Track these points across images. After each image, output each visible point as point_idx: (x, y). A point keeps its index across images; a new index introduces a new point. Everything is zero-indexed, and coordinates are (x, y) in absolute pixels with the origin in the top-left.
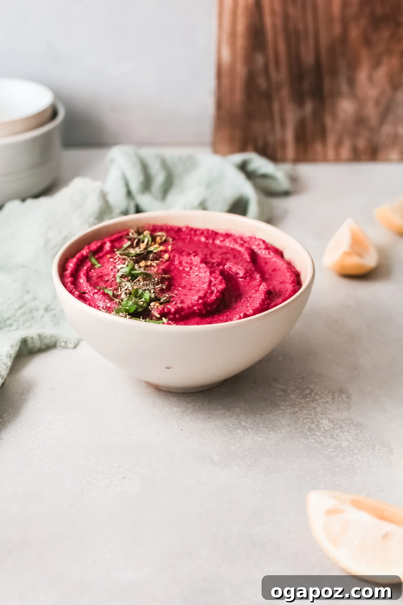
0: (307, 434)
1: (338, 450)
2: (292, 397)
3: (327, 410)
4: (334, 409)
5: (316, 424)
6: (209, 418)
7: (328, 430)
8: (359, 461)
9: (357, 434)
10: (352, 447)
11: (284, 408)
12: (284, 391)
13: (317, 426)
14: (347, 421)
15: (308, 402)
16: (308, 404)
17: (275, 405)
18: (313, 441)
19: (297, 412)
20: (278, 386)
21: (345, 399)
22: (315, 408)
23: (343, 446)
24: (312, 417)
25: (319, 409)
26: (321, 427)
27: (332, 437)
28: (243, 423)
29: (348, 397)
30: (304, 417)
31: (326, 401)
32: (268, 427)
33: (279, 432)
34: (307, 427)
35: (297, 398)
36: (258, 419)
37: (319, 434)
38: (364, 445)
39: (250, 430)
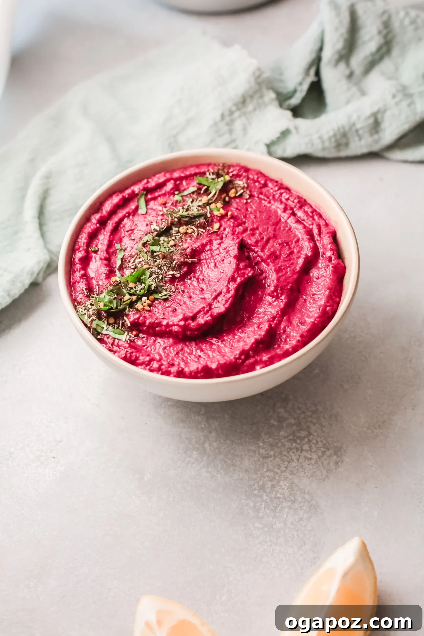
0: (254, 492)
1: (266, 529)
2: (282, 433)
3: (301, 470)
4: (308, 473)
5: (273, 483)
6: (183, 421)
7: (279, 498)
8: (272, 555)
9: (301, 519)
10: (282, 533)
11: (261, 444)
12: (281, 420)
13: (273, 486)
14: (306, 496)
15: (291, 449)
16: (288, 452)
17: (256, 436)
18: (252, 504)
19: (271, 456)
20: (281, 410)
21: (332, 464)
22: (291, 461)
23: (274, 527)
24: (279, 471)
25: (294, 464)
26: (275, 491)
27: (274, 510)
28: (206, 445)
29: (337, 463)
30: (271, 467)
31: (310, 456)
32: (225, 462)
33: (230, 475)
34: (261, 483)
35: (285, 437)
36: (225, 447)
37: (265, 497)
38: (296, 537)
39: (205, 458)
